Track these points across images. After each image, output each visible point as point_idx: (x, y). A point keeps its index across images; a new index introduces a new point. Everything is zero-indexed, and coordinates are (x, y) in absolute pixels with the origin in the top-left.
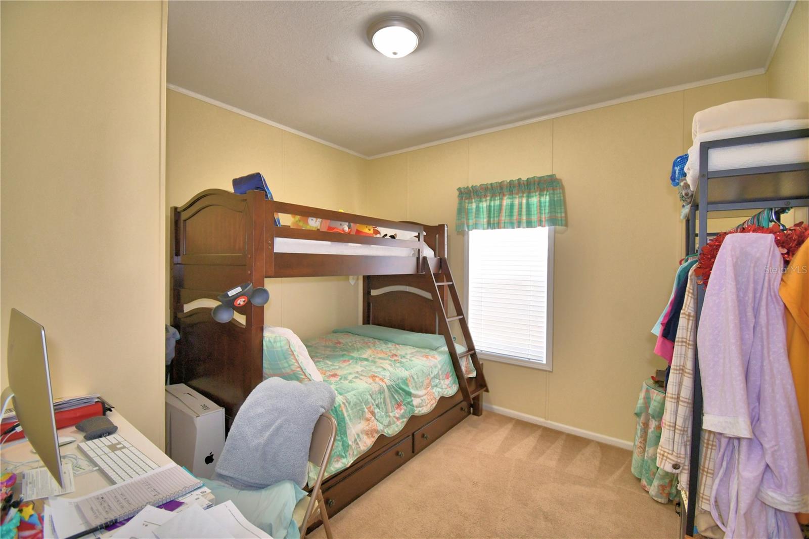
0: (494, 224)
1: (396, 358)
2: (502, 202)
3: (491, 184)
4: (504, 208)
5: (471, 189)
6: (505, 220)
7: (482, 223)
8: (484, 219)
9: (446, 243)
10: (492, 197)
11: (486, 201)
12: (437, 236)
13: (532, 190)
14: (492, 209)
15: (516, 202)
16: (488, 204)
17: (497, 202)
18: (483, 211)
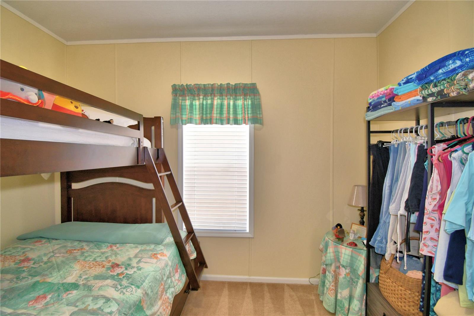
0: (206, 119)
1: (118, 271)
2: (213, 102)
3: (204, 85)
4: (215, 107)
5: (186, 87)
6: (217, 117)
7: (195, 119)
8: (197, 115)
9: (162, 135)
10: (204, 96)
11: (199, 99)
12: (153, 128)
13: (238, 94)
14: (205, 106)
15: (225, 102)
16: (201, 102)
17: (209, 102)
18: (196, 108)
